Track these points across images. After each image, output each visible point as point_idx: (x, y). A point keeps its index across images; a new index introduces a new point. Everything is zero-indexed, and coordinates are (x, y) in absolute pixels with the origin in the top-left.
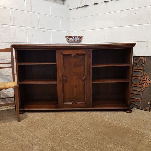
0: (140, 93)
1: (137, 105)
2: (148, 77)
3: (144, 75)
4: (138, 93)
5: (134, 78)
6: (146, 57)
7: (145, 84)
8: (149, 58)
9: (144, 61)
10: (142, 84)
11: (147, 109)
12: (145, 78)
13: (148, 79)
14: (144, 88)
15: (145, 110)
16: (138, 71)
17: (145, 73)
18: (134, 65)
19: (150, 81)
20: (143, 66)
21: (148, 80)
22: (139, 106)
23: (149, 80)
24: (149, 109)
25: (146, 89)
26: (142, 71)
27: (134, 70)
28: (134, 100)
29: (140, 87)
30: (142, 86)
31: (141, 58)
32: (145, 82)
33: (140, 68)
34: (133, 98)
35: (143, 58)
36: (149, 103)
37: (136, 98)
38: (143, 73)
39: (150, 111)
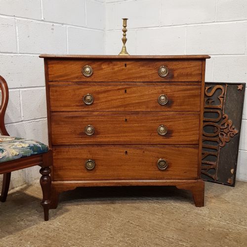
0: (216, 153)
1: (210, 175)
2: (230, 121)
3: (224, 118)
4: (213, 153)
5: (206, 124)
6: (227, 85)
7: (225, 135)
8: (233, 86)
10: (220, 136)
11: (228, 182)
12: (226, 125)
13: (230, 126)
14: (224, 143)
15: (225, 185)
16: (212, 110)
17: (226, 115)
19: (234, 129)
20: (222, 101)
22: (213, 177)
23: (233, 127)
24: (232, 183)
25: (227, 143)
26: (219, 112)
28: (205, 166)
29: (217, 142)
30: (220, 139)
31: (218, 86)
32: (226, 131)
33: (219, 106)
34: (203, 161)
35: (221, 87)
36: (232, 171)
37: (208, 162)
38: (222, 115)
39: (233, 185)
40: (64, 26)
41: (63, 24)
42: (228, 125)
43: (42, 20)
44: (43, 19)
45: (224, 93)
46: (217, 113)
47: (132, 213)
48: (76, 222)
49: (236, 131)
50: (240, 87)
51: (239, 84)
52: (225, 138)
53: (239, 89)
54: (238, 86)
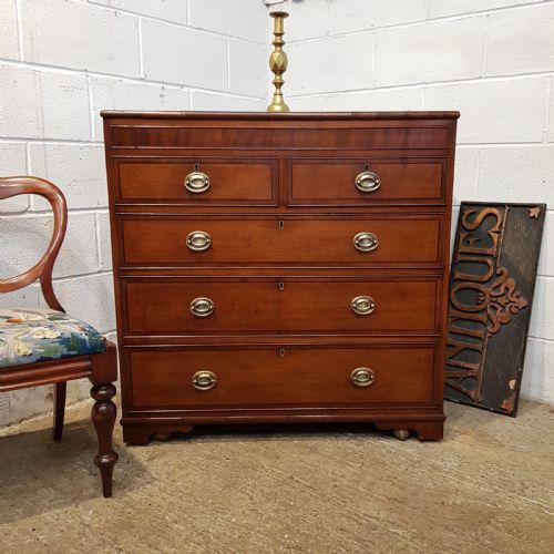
0: (479, 346)
1: (464, 390)
2: (511, 281)
3: (499, 275)
4: (472, 346)
5: (460, 285)
6: (507, 208)
7: (500, 308)
8: (520, 209)
9: (499, 222)
10: (489, 311)
11: (504, 406)
12: (502, 288)
13: (511, 290)
14: (497, 326)
15: (496, 412)
16: (474, 258)
17: (503, 269)
18: (462, 238)
19: (518, 297)
20: (496, 240)
21: (513, 293)
22: (472, 394)
23: (518, 293)
24: (511, 408)
25: (504, 327)
26: (489, 261)
27: (459, 258)
28: (458, 372)
29: (482, 323)
30: (488, 316)
31: (488, 210)
32: (502, 301)
33: (489, 251)
34: (452, 362)
35: (495, 211)
36: (512, 383)
37: (461, 364)
38: (495, 268)
39: (513, 414)
40: (186, 89)
41: (182, 86)
42: (507, 289)
43: (141, 79)
44: (143, 76)
45: (501, 225)
46: (486, 263)
47: (301, 460)
48: (188, 474)
49: (522, 302)
50: (534, 212)
51: (533, 206)
52: (499, 315)
53: (532, 215)
54: (532, 210)
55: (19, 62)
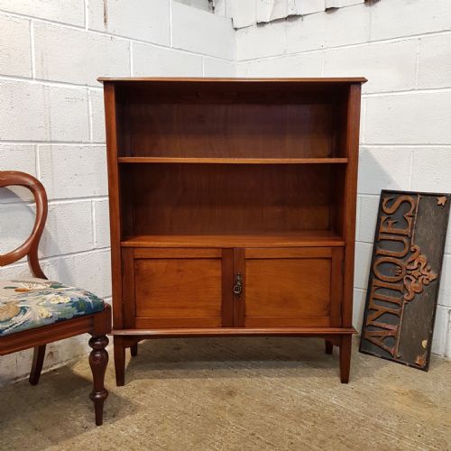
0: (397, 311)
1: (385, 347)
2: (423, 257)
3: (413, 252)
4: (392, 310)
5: (382, 259)
6: (419, 196)
7: (414, 280)
8: (429, 197)
9: (413, 208)
10: (405, 282)
11: (417, 362)
12: (416, 263)
13: (423, 265)
14: (412, 295)
15: (411, 366)
16: (392, 237)
17: (417, 247)
18: (382, 220)
19: (429, 271)
20: (410, 223)
21: (425, 267)
22: (392, 351)
23: (429, 267)
24: (423, 364)
25: (418, 296)
26: (405, 240)
27: (382, 237)
28: (379, 332)
29: (400, 291)
30: (405, 286)
31: (404, 198)
32: (416, 273)
33: (404, 231)
34: (375, 323)
35: (410, 198)
36: (424, 343)
37: (383, 325)
38: (410, 246)
39: (425, 369)
42: (419, 264)
45: (415, 210)
46: (402, 242)
49: (433, 275)
50: (442, 201)
51: (441, 196)
52: (413, 286)
53: (439, 203)
54: (439, 198)
55: (32, 79)
